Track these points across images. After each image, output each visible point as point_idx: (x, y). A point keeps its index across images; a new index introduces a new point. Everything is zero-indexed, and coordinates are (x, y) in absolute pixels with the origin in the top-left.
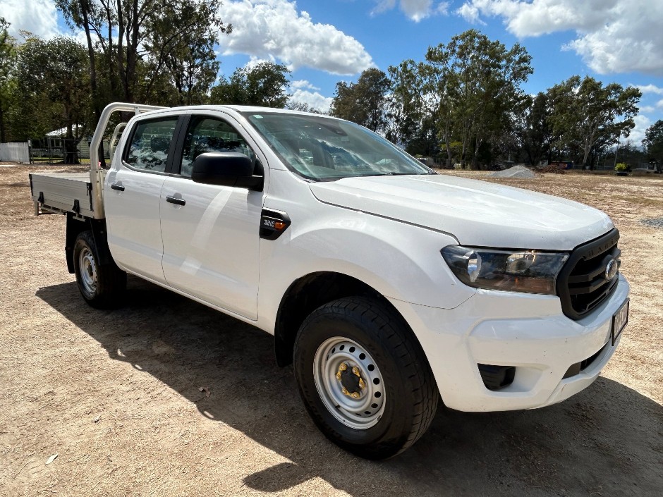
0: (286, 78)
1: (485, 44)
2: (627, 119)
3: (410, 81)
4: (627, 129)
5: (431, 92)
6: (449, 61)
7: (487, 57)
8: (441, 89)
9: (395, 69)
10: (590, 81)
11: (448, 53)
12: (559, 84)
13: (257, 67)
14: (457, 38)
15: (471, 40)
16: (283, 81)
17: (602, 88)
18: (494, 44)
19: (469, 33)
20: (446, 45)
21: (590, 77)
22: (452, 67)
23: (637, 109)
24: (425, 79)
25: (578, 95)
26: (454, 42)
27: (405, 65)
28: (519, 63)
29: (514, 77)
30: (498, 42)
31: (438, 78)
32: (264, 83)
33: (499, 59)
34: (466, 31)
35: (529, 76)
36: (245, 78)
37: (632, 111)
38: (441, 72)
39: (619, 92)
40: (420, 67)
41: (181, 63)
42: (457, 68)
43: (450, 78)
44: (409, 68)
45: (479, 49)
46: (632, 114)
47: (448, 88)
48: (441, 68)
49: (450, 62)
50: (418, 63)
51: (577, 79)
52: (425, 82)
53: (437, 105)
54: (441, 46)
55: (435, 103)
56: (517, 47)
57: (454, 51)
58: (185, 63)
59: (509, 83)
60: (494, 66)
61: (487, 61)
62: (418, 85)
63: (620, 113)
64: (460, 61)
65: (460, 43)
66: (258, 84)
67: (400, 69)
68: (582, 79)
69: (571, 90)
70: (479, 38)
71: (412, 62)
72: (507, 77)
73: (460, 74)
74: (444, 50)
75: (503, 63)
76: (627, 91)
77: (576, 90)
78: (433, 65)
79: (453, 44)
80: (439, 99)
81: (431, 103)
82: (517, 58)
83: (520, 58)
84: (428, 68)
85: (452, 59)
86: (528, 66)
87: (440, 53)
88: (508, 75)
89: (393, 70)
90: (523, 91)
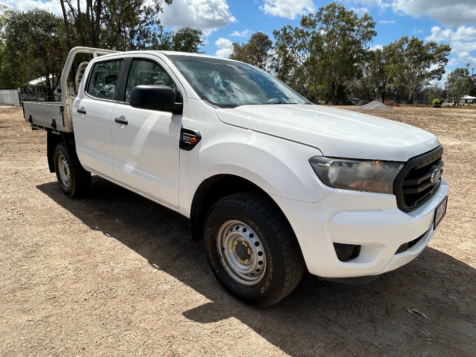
0: (201, 40)
1: (343, 13)
2: (440, 67)
3: (288, 41)
4: (440, 75)
5: (303, 49)
6: (316, 26)
7: (344, 23)
8: (311, 46)
9: (278, 32)
10: (416, 40)
11: (316, 20)
12: (393, 42)
13: (180, 31)
14: (323, 9)
15: (333, 11)
16: (199, 41)
17: (423, 45)
18: (349, 13)
19: (331, 6)
20: (315, 15)
21: (415, 37)
22: (319, 30)
23: (447, 60)
24: (300, 40)
25: (406, 50)
26: (320, 12)
27: (285, 29)
28: (367, 27)
29: (363, 38)
30: (352, 12)
31: (309, 39)
32: (185, 44)
33: (353, 25)
34: (329, 4)
35: (374, 38)
36: (171, 40)
37: (444, 61)
38: (310, 35)
39: (435, 47)
40: (295, 31)
41: (124, 29)
42: (322, 31)
43: (317, 39)
44: (288, 31)
45: (338, 17)
46: (443, 64)
47: (316, 46)
48: (310, 31)
49: (318, 27)
50: (294, 28)
51: (406, 38)
52: (299, 42)
53: (308, 58)
54: (310, 15)
55: (306, 57)
56: (366, 16)
57: (321, 18)
58: (127, 29)
59: (359, 42)
60: (349, 30)
61: (343, 26)
62: (294, 44)
63: (435, 63)
64: (324, 26)
65: (325, 12)
66: (181, 44)
67: (281, 33)
68: (410, 39)
69: (401, 46)
70: (339, 9)
71: (290, 27)
72: (358, 38)
73: (324, 36)
74: (313, 18)
75: (356, 28)
76: (440, 46)
77: (405, 47)
78: (305, 29)
79: (319, 14)
80: (309, 54)
82: (366, 24)
83: (368, 24)
84: (302, 32)
85: (319, 25)
86: (373, 30)
87: (310, 20)
88: (359, 36)
89: (276, 33)
90: (369, 48)
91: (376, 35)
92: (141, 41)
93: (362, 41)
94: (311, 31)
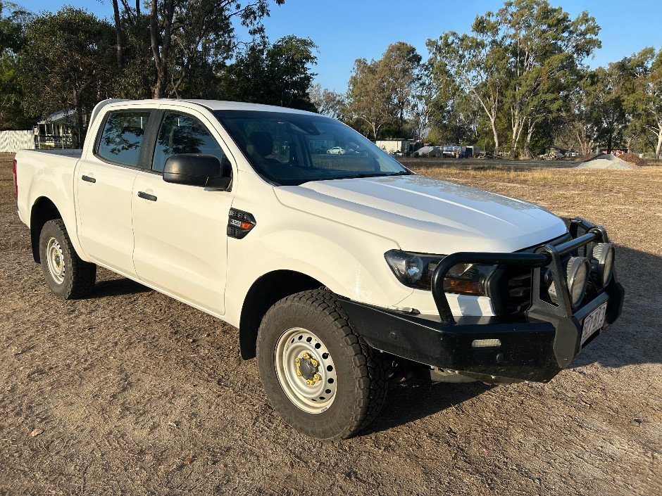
0: (312, 55)
1: (545, 11)
3: (451, 56)
5: (475, 69)
6: (499, 32)
9: (434, 42)
11: (498, 22)
12: (629, 56)
13: (279, 42)
14: (510, 4)
16: (308, 58)
18: (555, 11)
20: (496, 13)
22: (503, 39)
24: (470, 54)
26: (506, 9)
27: (446, 37)
28: (583, 34)
29: (577, 51)
30: (560, 9)
31: (484, 52)
33: (560, 30)
35: (595, 50)
38: (487, 46)
40: (463, 40)
42: (509, 40)
44: (450, 41)
48: (488, 39)
49: (501, 34)
50: (460, 36)
51: (651, 51)
54: (489, 14)
56: (585, 15)
57: (505, 20)
59: (571, 57)
64: (512, 31)
65: (513, 9)
67: (440, 43)
68: (657, 51)
69: (643, 63)
70: (538, 4)
71: (454, 34)
72: (569, 51)
74: (493, 20)
77: (649, 65)
78: (480, 37)
79: (503, 12)
80: (485, 77)
81: (475, 82)
82: (583, 28)
83: (587, 28)
84: (473, 40)
85: (504, 30)
86: (594, 38)
87: (489, 22)
88: (570, 48)
89: (430, 43)
90: (589, 67)
91: (600, 47)
92: (219, 57)
93: (575, 56)
94: (490, 40)
